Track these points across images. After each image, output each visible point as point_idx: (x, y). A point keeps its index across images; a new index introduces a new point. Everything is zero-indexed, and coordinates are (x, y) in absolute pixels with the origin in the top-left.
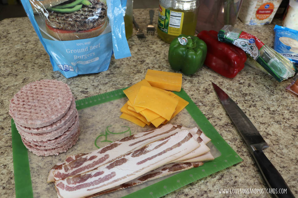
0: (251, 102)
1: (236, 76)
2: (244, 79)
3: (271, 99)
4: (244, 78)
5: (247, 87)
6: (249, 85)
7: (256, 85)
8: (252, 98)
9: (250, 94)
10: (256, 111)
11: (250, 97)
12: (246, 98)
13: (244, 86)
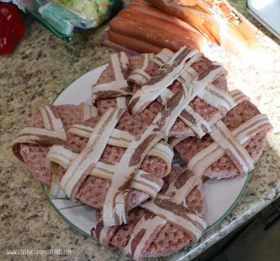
0: (37, 88)
1: (20, 45)
2: (33, 45)
3: (73, 70)
4: (34, 43)
5: (35, 60)
6: (40, 55)
7: (52, 50)
8: (39, 80)
9: (38, 71)
10: (42, 103)
11: (36, 79)
12: (30, 83)
13: (30, 60)
